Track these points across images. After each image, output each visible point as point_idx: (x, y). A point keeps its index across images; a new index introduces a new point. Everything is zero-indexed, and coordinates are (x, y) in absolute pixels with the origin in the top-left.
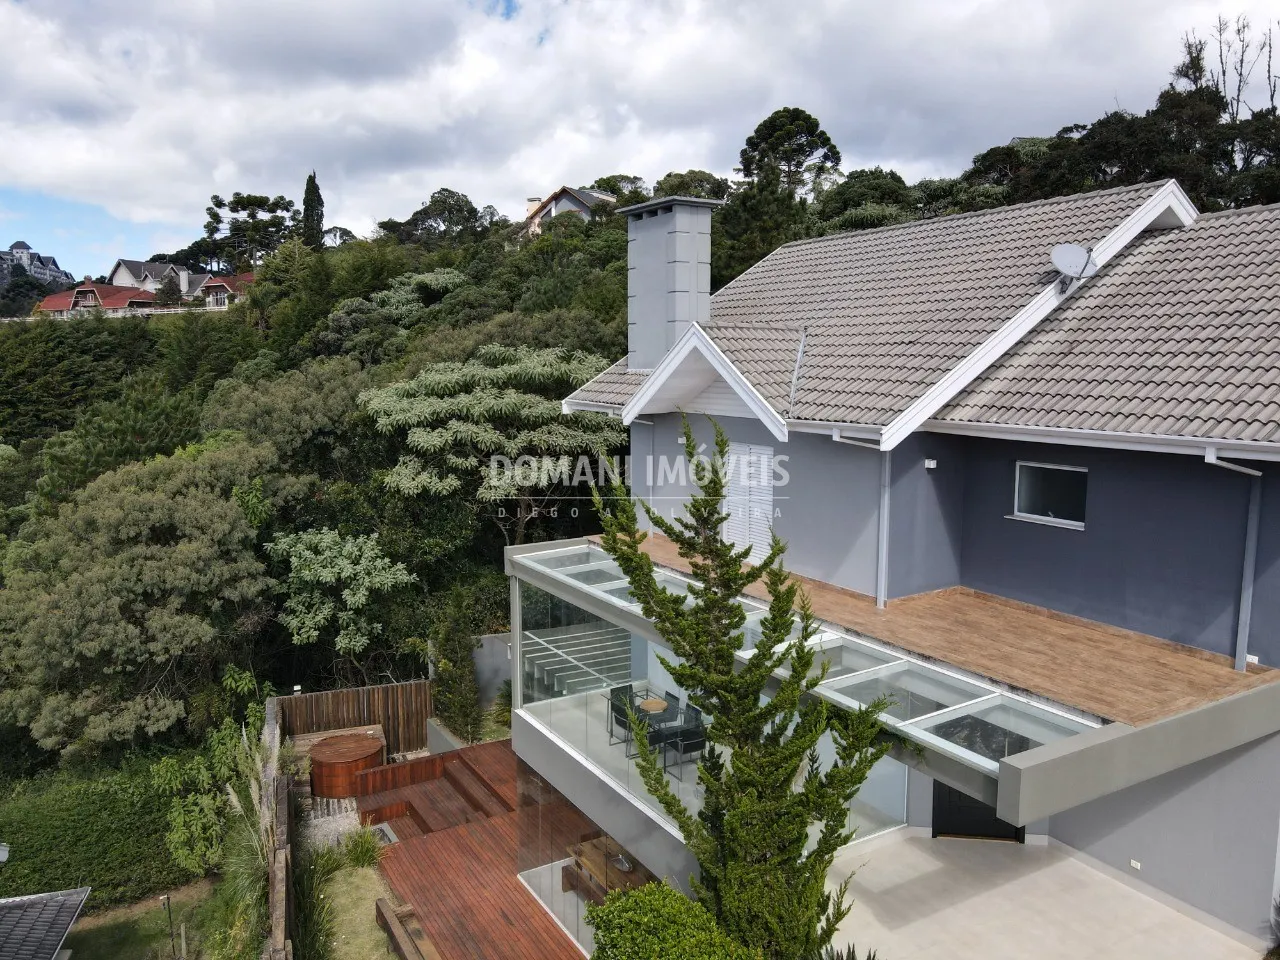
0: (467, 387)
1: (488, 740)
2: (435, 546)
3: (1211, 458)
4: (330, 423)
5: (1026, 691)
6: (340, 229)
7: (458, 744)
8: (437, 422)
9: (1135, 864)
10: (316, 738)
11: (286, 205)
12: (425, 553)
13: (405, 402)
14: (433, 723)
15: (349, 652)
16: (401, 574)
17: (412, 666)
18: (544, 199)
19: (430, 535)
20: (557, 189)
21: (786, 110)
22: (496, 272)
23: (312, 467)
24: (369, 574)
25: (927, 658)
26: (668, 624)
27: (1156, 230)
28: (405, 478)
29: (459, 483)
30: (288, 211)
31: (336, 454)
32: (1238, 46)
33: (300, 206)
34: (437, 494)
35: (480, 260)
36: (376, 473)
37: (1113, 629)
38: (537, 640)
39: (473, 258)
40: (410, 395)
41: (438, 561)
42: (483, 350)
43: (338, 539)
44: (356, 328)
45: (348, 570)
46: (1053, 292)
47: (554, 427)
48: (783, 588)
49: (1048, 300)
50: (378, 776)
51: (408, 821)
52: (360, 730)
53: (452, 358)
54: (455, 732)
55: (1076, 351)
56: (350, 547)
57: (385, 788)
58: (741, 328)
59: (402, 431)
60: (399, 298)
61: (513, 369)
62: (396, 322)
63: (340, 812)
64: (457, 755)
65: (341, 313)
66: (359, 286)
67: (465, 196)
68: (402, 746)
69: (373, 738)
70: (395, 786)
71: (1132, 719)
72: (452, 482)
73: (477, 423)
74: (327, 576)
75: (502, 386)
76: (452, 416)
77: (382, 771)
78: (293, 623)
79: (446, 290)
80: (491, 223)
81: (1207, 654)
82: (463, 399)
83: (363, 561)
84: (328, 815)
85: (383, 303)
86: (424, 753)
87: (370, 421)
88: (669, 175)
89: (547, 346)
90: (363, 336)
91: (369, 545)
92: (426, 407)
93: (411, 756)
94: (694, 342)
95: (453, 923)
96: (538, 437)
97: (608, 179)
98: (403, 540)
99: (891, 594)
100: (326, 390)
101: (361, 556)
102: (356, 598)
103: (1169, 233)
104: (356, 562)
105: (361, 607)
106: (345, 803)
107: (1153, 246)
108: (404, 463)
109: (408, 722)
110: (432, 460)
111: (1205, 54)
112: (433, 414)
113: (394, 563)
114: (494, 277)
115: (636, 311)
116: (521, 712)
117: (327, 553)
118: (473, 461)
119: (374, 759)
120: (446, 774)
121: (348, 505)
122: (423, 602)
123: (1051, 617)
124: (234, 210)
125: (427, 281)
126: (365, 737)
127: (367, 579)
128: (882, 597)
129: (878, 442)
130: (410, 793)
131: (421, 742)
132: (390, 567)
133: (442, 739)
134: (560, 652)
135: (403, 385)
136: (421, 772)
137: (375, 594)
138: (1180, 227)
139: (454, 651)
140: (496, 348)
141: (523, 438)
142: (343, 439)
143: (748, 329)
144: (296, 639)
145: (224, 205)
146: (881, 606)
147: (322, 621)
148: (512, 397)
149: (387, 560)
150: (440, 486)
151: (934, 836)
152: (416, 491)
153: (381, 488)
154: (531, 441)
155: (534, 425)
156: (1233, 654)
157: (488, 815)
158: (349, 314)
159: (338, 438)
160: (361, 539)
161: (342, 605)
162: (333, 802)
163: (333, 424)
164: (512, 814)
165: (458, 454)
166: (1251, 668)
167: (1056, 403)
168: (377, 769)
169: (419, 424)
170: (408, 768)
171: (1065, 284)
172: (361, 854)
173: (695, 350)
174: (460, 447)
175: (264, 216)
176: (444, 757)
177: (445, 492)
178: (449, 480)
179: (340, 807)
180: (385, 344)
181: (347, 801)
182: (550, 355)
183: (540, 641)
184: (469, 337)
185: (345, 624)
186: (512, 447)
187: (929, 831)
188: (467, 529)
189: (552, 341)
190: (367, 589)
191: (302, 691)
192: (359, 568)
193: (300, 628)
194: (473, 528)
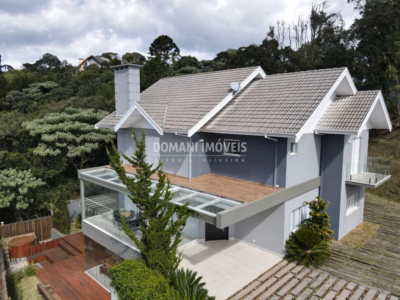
0: (62, 121)
1: (73, 233)
2: (52, 173)
3: (266, 137)
4: (11, 133)
5: (225, 198)
6: (8, 66)
7: (62, 235)
8: (52, 132)
9: (254, 241)
10: (10, 239)
12: (49, 175)
13: (40, 126)
14: (53, 230)
15: (21, 209)
16: (40, 182)
17: (45, 212)
18: (85, 59)
19: (50, 169)
20: (89, 56)
21: (163, 36)
22: (69, 83)
23: (5, 148)
24: (28, 183)
25: (201, 192)
26: (130, 186)
27: (257, 79)
28: (41, 151)
29: (60, 152)
31: (14, 144)
32: (282, 28)
34: (53, 155)
35: (64, 79)
36: (30, 150)
37: (248, 182)
38: (89, 200)
39: (61, 78)
40: (41, 124)
41: (54, 177)
42: (67, 109)
43: (16, 172)
44: (17, 101)
45: (20, 182)
46: (231, 94)
47: (92, 133)
48: (162, 175)
49: (230, 97)
50: (34, 249)
51: (46, 261)
52: (27, 235)
53: (56, 111)
54: (61, 232)
55: (237, 110)
56: (20, 174)
57: (37, 252)
58: (149, 103)
59: (39, 135)
60: (33, 90)
61: (77, 115)
62: (33, 99)
63: (21, 262)
64: (62, 239)
65: (11, 96)
66: (17, 87)
67: (56, 57)
68: (42, 239)
69: (32, 237)
70: (41, 251)
71: (248, 201)
72: (58, 151)
73: (66, 132)
74: (12, 184)
75: (74, 120)
76: (57, 130)
77: (36, 247)
79: (51, 89)
80: (66, 66)
81: (268, 186)
82: (61, 125)
83: (26, 179)
84: (16, 263)
85: (27, 93)
86: (50, 240)
87: (27, 132)
88: (127, 53)
89: (89, 108)
90: (20, 104)
91: (28, 174)
92: (48, 127)
93: (45, 241)
94: (135, 107)
95: (64, 288)
96: (87, 136)
97: (107, 53)
98: (42, 170)
99: (192, 176)
100: (9, 122)
101: (25, 177)
102: (23, 191)
103: (260, 80)
104: (23, 179)
105: (25, 193)
106: (22, 259)
107: (256, 83)
108: (40, 146)
109: (44, 230)
110: (50, 144)
111: (274, 30)
112: (50, 129)
113: (37, 179)
114: (69, 85)
115: (118, 97)
116: (85, 220)
117: (12, 177)
118: (65, 145)
119: (33, 243)
120: (59, 246)
121: (20, 161)
122: (48, 191)
123: (233, 180)
125: (44, 85)
126: (29, 237)
127: (27, 184)
128: (190, 177)
129: (187, 135)
130: (46, 252)
131: (49, 236)
132: (36, 180)
133: (56, 234)
134: (96, 203)
135: (38, 120)
136: (48, 246)
137: (30, 189)
138: (262, 78)
139: (60, 205)
140: (71, 108)
141: (82, 137)
142: (17, 138)
143: (151, 103)
146: (190, 180)
147: (11, 199)
148: (77, 124)
149: (35, 178)
150: (53, 153)
151: (206, 241)
152: (45, 155)
153: (32, 154)
154: (85, 138)
155: (85, 133)
156: (273, 185)
157: (74, 255)
158: (14, 96)
159: (14, 138)
160: (25, 171)
161: (18, 194)
162: (18, 259)
163: (13, 133)
164: (82, 254)
165: (59, 142)
166: (277, 188)
167: (232, 124)
168: (34, 246)
169: (45, 133)
170: (45, 244)
171: (234, 92)
172: (30, 272)
173: (136, 109)
174: (60, 140)
176: (58, 240)
177: (55, 155)
178: (57, 151)
179: (20, 260)
180: (29, 107)
181: (23, 258)
182: (90, 110)
183: (90, 200)
184: (62, 104)
185: (19, 200)
186: (78, 140)
187: (204, 240)
188: (63, 167)
189: (90, 106)
190: (28, 188)
191: (5, 224)
192: (24, 181)
193: (3, 202)
194: (66, 166)
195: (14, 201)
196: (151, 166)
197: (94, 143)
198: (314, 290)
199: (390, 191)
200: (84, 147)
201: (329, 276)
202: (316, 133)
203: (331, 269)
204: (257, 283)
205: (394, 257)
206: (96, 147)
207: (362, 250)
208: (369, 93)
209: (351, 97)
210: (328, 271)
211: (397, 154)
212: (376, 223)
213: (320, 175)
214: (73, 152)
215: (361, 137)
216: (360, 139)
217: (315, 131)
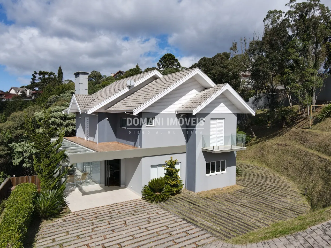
0: (57, 111)
3: (126, 113)
6: (69, 80)
9: (132, 186)
11: (54, 74)
15: (26, 167)
18: (115, 73)
20: (118, 71)
24: (31, 150)
25: (88, 148)
30: (53, 75)
32: (244, 43)
33: (57, 74)
42: (64, 104)
45: (26, 149)
46: (128, 88)
49: (127, 90)
56: (28, 144)
58: (84, 95)
65: (51, 98)
66: (57, 92)
67: (100, 73)
73: (57, 118)
74: (20, 150)
76: (52, 117)
78: (14, 161)
80: (105, 78)
82: (55, 113)
85: (63, 96)
87: (35, 118)
99: (99, 142)
100: (29, 112)
102: (27, 155)
105: (28, 157)
111: (237, 45)
118: (56, 126)
123: (124, 145)
124: (40, 75)
129: (87, 112)
138: (159, 78)
141: (68, 121)
143: (86, 95)
144: (14, 164)
145: (37, 74)
146: (98, 144)
147: (20, 160)
151: (105, 186)
158: (53, 99)
161: (24, 157)
165: (52, 125)
171: (130, 87)
173: (74, 99)
174: (53, 123)
175: (47, 76)
185: (26, 161)
186: (64, 123)
187: (104, 185)
190: (30, 153)
191: (16, 176)
192: (28, 149)
193: (15, 162)
195: (23, 162)
198: (136, 212)
200: (68, 129)
201: (157, 207)
203: (165, 205)
204: (108, 206)
207: (206, 198)
210: (160, 205)
212: (244, 186)
215: (224, 119)
216: (224, 120)
217: (176, 112)
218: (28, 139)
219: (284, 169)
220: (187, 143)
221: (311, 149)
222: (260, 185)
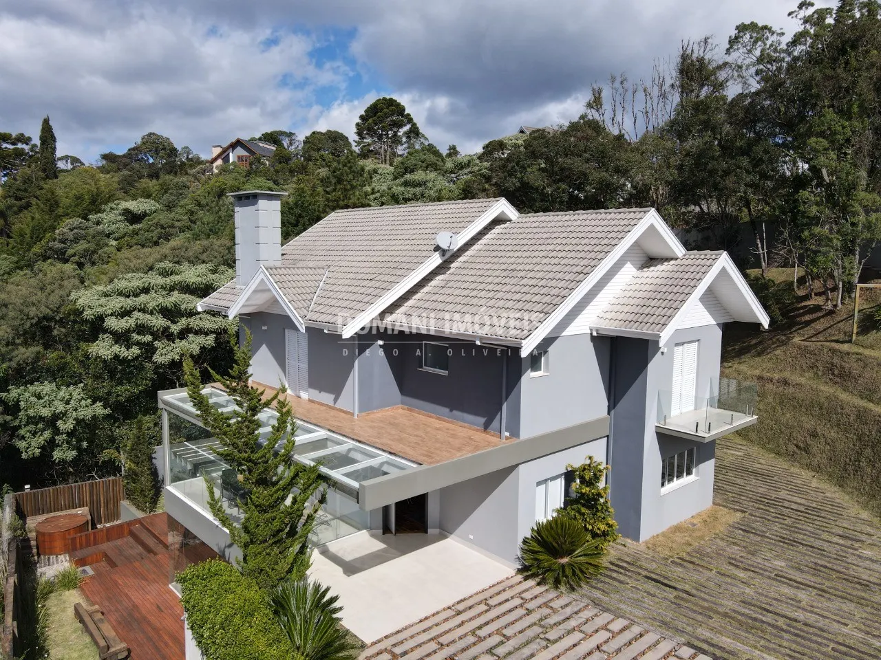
0: (146, 290)
1: (160, 511)
2: (124, 391)
3: (477, 342)
4: (51, 312)
7: (140, 515)
8: (125, 313)
9: (471, 537)
10: (41, 518)
11: (27, 140)
12: (118, 396)
13: (103, 300)
14: (125, 504)
15: (63, 461)
16: (99, 409)
17: (111, 468)
18: (225, 145)
19: (121, 384)
20: (234, 140)
21: (385, 99)
22: (182, 203)
23: (38, 341)
24: (76, 410)
25: (360, 442)
26: (218, 430)
27: (502, 221)
28: (103, 348)
29: (140, 351)
30: (27, 144)
31: (55, 332)
32: (621, 91)
34: (125, 359)
35: (171, 194)
36: (83, 345)
38: (191, 446)
39: (166, 192)
40: (106, 295)
41: (128, 400)
42: (158, 266)
43: (55, 389)
44: (76, 240)
45: (61, 408)
46: (438, 255)
47: (204, 314)
48: (285, 410)
49: (436, 260)
50: (84, 538)
51: (104, 564)
52: (73, 511)
53: (137, 270)
54: (138, 507)
55: (447, 286)
56: (63, 393)
57: (88, 545)
58: (289, 268)
59: (101, 318)
60: (110, 218)
61: (176, 278)
62: (108, 236)
63: (57, 563)
64: (139, 521)
65: (65, 230)
66: (79, 210)
67: (169, 139)
68: (103, 520)
69: (82, 515)
70: (95, 543)
72: (135, 351)
73: (152, 313)
74: (45, 412)
75: (169, 289)
76: (134, 309)
77: (86, 535)
78: (22, 445)
79: (145, 215)
80: (187, 158)
82: (143, 298)
83: (72, 402)
84: (49, 565)
85: (98, 223)
86: (119, 522)
87: (79, 312)
88: (314, 132)
89: (204, 262)
90: (82, 246)
91: (77, 392)
92: (118, 303)
93: (108, 525)
94: (262, 276)
95: (125, 614)
96: (194, 322)
97: (271, 133)
98: (105, 386)
99: (360, 411)
100: (48, 290)
101: (71, 399)
102: (66, 425)
103: (505, 223)
104: (67, 403)
105: (70, 431)
106: (61, 557)
107: (498, 229)
108: (103, 339)
109: (107, 504)
110: (122, 338)
112: (122, 307)
113: (94, 402)
114: (181, 206)
115: (240, 252)
116: (170, 488)
117: (47, 398)
118: (149, 338)
119: (82, 528)
120: (132, 534)
121: (62, 368)
122: (119, 427)
123: (439, 419)
125: (131, 208)
126: (77, 515)
127: (74, 413)
128: (356, 412)
130: (105, 546)
131: (116, 516)
132: (91, 405)
133: (129, 511)
134: (204, 453)
135: (101, 288)
136: (111, 534)
137: (79, 422)
138: (510, 221)
139: (137, 456)
140: (167, 265)
141: (183, 322)
142: (61, 322)
143: (294, 268)
144: (24, 456)
146: (356, 417)
147: (42, 443)
148: (176, 296)
149: (89, 401)
150: (126, 354)
151: (383, 534)
152: (110, 357)
153: (87, 356)
154: (188, 324)
155: (190, 314)
156: (500, 432)
157: (155, 554)
158: (71, 230)
159: (56, 322)
160: (71, 388)
161: (57, 431)
162: (53, 558)
163: (53, 313)
164: (170, 552)
165: (139, 334)
166: (507, 438)
168: (82, 534)
169: (112, 315)
170: (105, 531)
171: (444, 252)
172: (67, 582)
173: (262, 281)
174: (141, 329)
176: (130, 524)
177: (129, 357)
178: (133, 350)
179: (57, 560)
180: (100, 252)
181: (62, 556)
182: (202, 268)
183: (194, 447)
184: (152, 255)
185: (60, 443)
186: (175, 328)
187: (381, 531)
188: (146, 380)
189: (206, 259)
190: (74, 419)
191: (31, 489)
192: (69, 407)
193: (28, 448)
194: (151, 379)
195: (51, 445)
196: (262, 393)
197: (206, 334)
198: (546, 629)
199: (797, 446)
200: (187, 344)
201: (587, 606)
202: (595, 334)
203: (597, 594)
204: (450, 613)
205: (734, 578)
206: (209, 342)
207: (679, 561)
208: (706, 255)
209: (672, 262)
210: (589, 598)
211: (820, 368)
212: (738, 510)
213: (609, 413)
214: (165, 354)
215: (698, 340)
216: (697, 343)
217: (591, 330)
218: (60, 374)
219: (795, 448)
220: (613, 412)
221: (871, 401)
222: (768, 503)
